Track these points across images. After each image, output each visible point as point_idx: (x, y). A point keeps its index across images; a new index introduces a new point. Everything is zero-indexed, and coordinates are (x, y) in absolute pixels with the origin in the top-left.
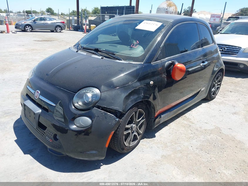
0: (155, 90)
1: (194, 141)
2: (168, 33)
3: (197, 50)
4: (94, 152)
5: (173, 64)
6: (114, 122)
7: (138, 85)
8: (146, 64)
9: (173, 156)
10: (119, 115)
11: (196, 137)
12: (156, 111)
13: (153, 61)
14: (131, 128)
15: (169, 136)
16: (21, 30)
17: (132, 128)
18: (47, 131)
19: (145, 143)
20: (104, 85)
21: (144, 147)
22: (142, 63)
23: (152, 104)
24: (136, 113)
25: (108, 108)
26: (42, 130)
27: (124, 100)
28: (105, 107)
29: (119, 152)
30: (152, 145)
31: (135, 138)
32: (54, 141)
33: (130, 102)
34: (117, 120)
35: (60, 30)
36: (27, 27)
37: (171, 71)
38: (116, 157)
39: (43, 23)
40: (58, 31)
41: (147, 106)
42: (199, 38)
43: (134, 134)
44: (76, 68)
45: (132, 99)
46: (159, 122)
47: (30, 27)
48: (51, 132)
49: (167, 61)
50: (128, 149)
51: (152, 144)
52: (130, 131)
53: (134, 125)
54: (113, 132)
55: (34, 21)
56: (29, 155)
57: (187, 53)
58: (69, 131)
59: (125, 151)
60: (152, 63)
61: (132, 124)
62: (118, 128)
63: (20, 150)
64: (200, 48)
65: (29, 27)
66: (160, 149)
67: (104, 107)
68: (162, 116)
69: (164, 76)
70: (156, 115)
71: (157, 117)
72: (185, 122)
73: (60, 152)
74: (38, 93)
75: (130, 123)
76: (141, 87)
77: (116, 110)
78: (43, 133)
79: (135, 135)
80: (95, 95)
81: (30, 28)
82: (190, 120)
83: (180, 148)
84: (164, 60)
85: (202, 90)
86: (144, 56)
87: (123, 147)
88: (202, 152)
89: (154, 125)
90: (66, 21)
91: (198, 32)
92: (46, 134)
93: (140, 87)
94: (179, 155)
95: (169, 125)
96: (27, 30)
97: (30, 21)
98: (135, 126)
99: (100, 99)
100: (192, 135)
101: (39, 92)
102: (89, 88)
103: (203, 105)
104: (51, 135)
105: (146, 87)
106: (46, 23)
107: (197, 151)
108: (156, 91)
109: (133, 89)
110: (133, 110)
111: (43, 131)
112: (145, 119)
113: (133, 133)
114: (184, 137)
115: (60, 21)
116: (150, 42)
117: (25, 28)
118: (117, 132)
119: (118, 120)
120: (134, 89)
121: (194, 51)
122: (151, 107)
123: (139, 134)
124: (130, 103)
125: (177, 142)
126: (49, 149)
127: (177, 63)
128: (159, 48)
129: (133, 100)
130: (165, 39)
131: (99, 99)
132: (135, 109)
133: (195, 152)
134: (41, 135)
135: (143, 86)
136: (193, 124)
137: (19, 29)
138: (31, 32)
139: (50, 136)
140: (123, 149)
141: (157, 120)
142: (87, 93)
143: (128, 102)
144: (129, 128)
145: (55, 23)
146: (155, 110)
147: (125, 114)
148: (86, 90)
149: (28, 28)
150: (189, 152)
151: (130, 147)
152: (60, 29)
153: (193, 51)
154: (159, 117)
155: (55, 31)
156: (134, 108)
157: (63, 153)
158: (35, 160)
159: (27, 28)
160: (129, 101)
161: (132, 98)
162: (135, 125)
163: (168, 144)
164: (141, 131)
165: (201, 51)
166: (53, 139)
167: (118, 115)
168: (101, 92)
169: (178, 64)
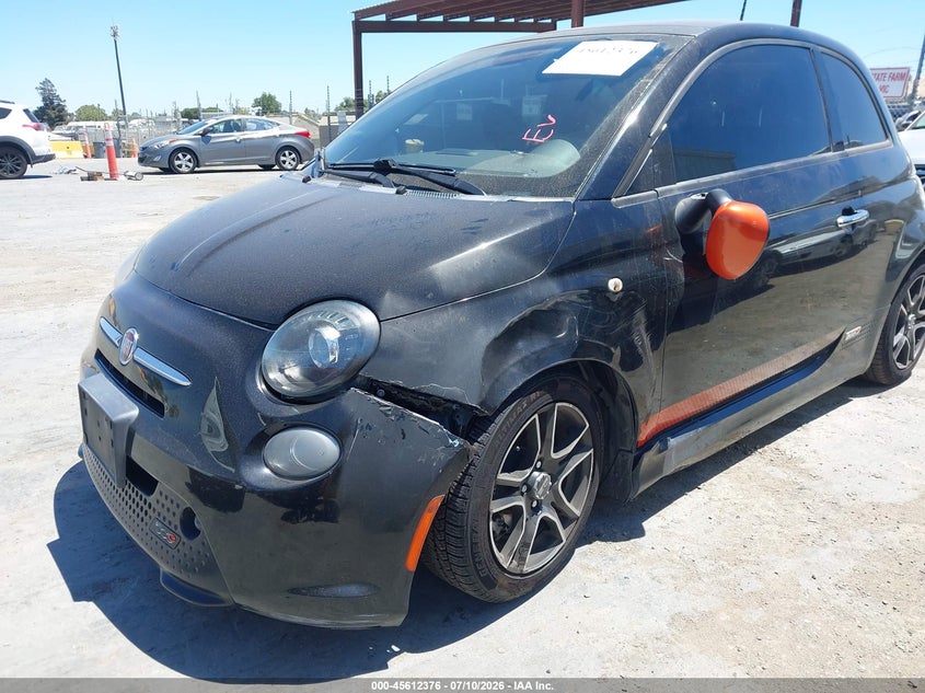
0: (634, 321)
1: (824, 552)
2: (682, 80)
3: (817, 161)
4: (354, 590)
5: (709, 204)
6: (441, 455)
7: (550, 291)
8: (587, 205)
9: (724, 617)
10: (466, 421)
11: (832, 534)
12: (641, 415)
13: (617, 192)
14: (524, 489)
15: (706, 532)
16: (158, 170)
17: (530, 489)
18: (159, 497)
19: (593, 559)
20: (393, 292)
21: (593, 575)
22: (571, 200)
23: (621, 384)
24: (544, 418)
25: (413, 391)
26: (140, 493)
27: (485, 355)
28: (398, 387)
29: (472, 593)
30: (628, 570)
31: (547, 536)
32: (184, 539)
33: (514, 365)
34: (452, 445)
35: (294, 163)
36: (180, 155)
37: (705, 240)
38: (461, 617)
39: (235, 141)
40: (287, 166)
41: (601, 395)
42: (826, 110)
43: (541, 515)
44: (287, 231)
45: (524, 353)
46: (659, 467)
47: (189, 157)
48: (172, 502)
49: (682, 195)
50: (514, 586)
51: (627, 565)
52: (520, 502)
53: (538, 476)
54: (437, 501)
55: (202, 135)
56: (91, 603)
57: (773, 169)
58: (248, 497)
59: (503, 594)
60: (613, 200)
61: (529, 471)
62: (460, 483)
63: (62, 581)
64: (830, 154)
65: (184, 156)
66: (664, 587)
67: (393, 385)
68: (672, 442)
69: (673, 257)
70: (642, 437)
71: (647, 446)
72: (779, 473)
73: (206, 591)
74: (132, 339)
75: (518, 461)
76: (563, 302)
77: (449, 401)
78: (146, 507)
79: (545, 523)
80: (354, 331)
81: (189, 161)
82: (803, 466)
83: (756, 585)
84: (671, 190)
85: (850, 335)
86: (578, 170)
87: (490, 574)
88: (866, 601)
89: (636, 481)
90: (318, 133)
91: (820, 83)
92: (154, 510)
93: (559, 300)
94: (756, 615)
95: (705, 486)
96: (180, 166)
97: (190, 136)
98: (544, 478)
99: (376, 350)
100: (811, 529)
101: (136, 336)
102: (328, 303)
103: (859, 405)
104: (174, 514)
105: (588, 304)
106: (244, 139)
107: (842, 600)
108: (637, 324)
109: (528, 311)
110: (529, 404)
111: (144, 497)
112: (592, 451)
113: (536, 510)
114: (775, 537)
115: (293, 132)
116: (606, 115)
117: (170, 162)
118: (458, 500)
119: (457, 442)
120: (534, 308)
121: (805, 163)
122: (617, 397)
123: (566, 519)
124: (514, 373)
125: (743, 558)
126: (166, 576)
127: (726, 200)
128: (645, 140)
129: (526, 358)
130: (671, 103)
131: (371, 351)
132: (540, 398)
133: (832, 601)
134: (138, 515)
135: (574, 298)
136: (815, 483)
137: (152, 164)
138: (192, 172)
139: (169, 517)
140: (490, 582)
141: (649, 458)
142: (323, 324)
143: (505, 367)
144: (518, 489)
145: (275, 136)
146: (635, 412)
147: (490, 420)
148: (319, 312)
149: (183, 161)
150: (800, 603)
151: (522, 575)
152: (293, 159)
153: (800, 164)
154: (657, 445)
155: (276, 167)
156: (533, 396)
157: (223, 595)
158: (111, 624)
159: (178, 159)
160: (511, 362)
161: (524, 347)
162: (543, 474)
163: (703, 566)
164: (577, 507)
165: (839, 164)
166: (179, 531)
167: (461, 422)
168: (380, 321)
169: (730, 204)
